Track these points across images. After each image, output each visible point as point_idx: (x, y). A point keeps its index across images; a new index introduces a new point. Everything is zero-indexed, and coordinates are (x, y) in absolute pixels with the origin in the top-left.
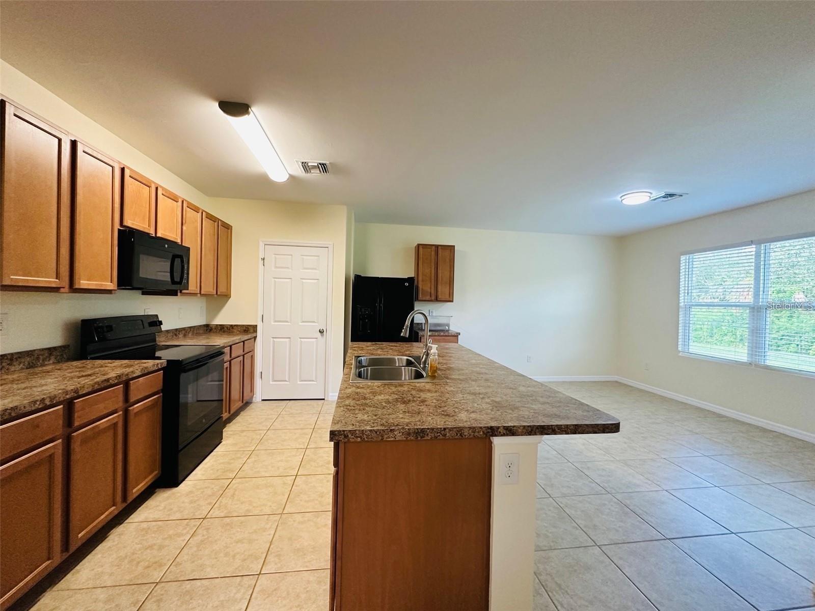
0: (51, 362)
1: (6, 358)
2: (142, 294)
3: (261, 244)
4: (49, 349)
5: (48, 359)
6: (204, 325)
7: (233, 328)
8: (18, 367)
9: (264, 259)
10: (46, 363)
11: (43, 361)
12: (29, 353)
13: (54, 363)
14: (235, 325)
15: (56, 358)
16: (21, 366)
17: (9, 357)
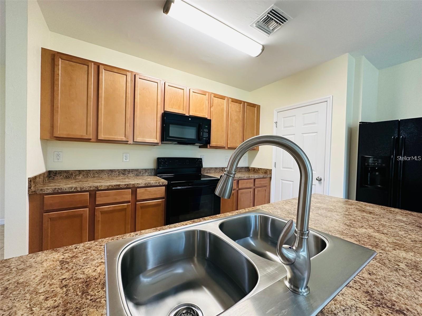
0: (146, 175)
1: (127, 171)
2: (199, 148)
3: (275, 112)
4: (145, 169)
5: (145, 174)
6: (246, 167)
7: (259, 170)
8: (132, 175)
9: (277, 122)
10: (144, 175)
11: (142, 174)
12: (137, 170)
13: (147, 176)
14: (260, 168)
15: (148, 174)
16: (133, 175)
17: (128, 171)
